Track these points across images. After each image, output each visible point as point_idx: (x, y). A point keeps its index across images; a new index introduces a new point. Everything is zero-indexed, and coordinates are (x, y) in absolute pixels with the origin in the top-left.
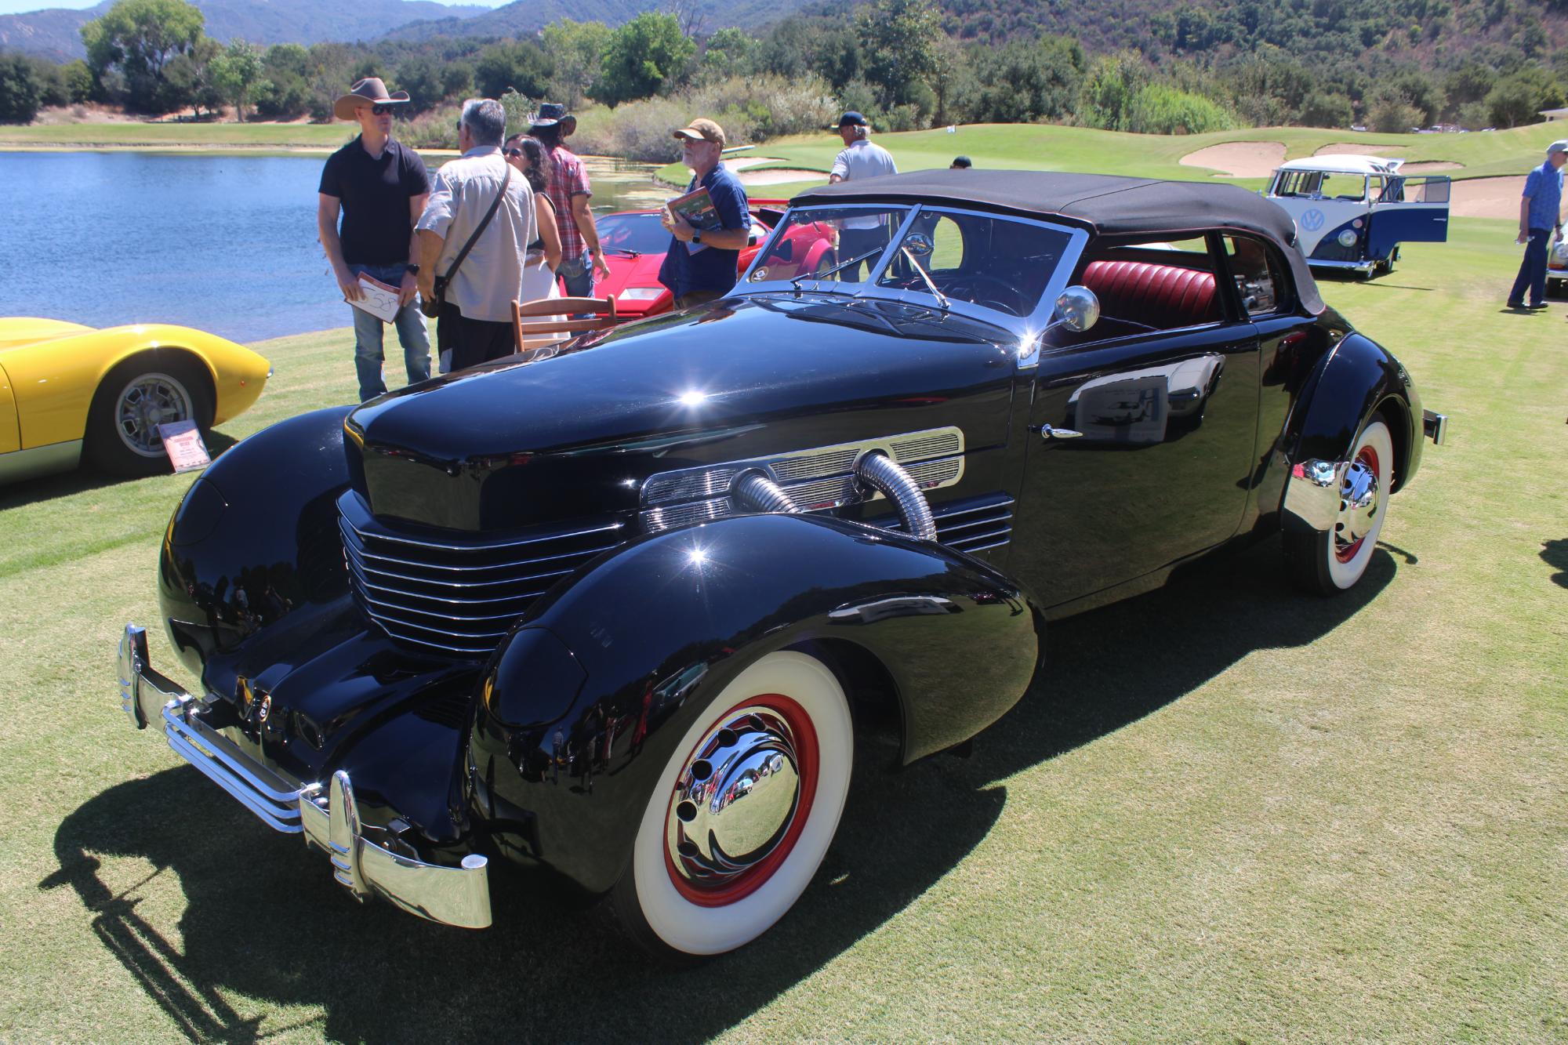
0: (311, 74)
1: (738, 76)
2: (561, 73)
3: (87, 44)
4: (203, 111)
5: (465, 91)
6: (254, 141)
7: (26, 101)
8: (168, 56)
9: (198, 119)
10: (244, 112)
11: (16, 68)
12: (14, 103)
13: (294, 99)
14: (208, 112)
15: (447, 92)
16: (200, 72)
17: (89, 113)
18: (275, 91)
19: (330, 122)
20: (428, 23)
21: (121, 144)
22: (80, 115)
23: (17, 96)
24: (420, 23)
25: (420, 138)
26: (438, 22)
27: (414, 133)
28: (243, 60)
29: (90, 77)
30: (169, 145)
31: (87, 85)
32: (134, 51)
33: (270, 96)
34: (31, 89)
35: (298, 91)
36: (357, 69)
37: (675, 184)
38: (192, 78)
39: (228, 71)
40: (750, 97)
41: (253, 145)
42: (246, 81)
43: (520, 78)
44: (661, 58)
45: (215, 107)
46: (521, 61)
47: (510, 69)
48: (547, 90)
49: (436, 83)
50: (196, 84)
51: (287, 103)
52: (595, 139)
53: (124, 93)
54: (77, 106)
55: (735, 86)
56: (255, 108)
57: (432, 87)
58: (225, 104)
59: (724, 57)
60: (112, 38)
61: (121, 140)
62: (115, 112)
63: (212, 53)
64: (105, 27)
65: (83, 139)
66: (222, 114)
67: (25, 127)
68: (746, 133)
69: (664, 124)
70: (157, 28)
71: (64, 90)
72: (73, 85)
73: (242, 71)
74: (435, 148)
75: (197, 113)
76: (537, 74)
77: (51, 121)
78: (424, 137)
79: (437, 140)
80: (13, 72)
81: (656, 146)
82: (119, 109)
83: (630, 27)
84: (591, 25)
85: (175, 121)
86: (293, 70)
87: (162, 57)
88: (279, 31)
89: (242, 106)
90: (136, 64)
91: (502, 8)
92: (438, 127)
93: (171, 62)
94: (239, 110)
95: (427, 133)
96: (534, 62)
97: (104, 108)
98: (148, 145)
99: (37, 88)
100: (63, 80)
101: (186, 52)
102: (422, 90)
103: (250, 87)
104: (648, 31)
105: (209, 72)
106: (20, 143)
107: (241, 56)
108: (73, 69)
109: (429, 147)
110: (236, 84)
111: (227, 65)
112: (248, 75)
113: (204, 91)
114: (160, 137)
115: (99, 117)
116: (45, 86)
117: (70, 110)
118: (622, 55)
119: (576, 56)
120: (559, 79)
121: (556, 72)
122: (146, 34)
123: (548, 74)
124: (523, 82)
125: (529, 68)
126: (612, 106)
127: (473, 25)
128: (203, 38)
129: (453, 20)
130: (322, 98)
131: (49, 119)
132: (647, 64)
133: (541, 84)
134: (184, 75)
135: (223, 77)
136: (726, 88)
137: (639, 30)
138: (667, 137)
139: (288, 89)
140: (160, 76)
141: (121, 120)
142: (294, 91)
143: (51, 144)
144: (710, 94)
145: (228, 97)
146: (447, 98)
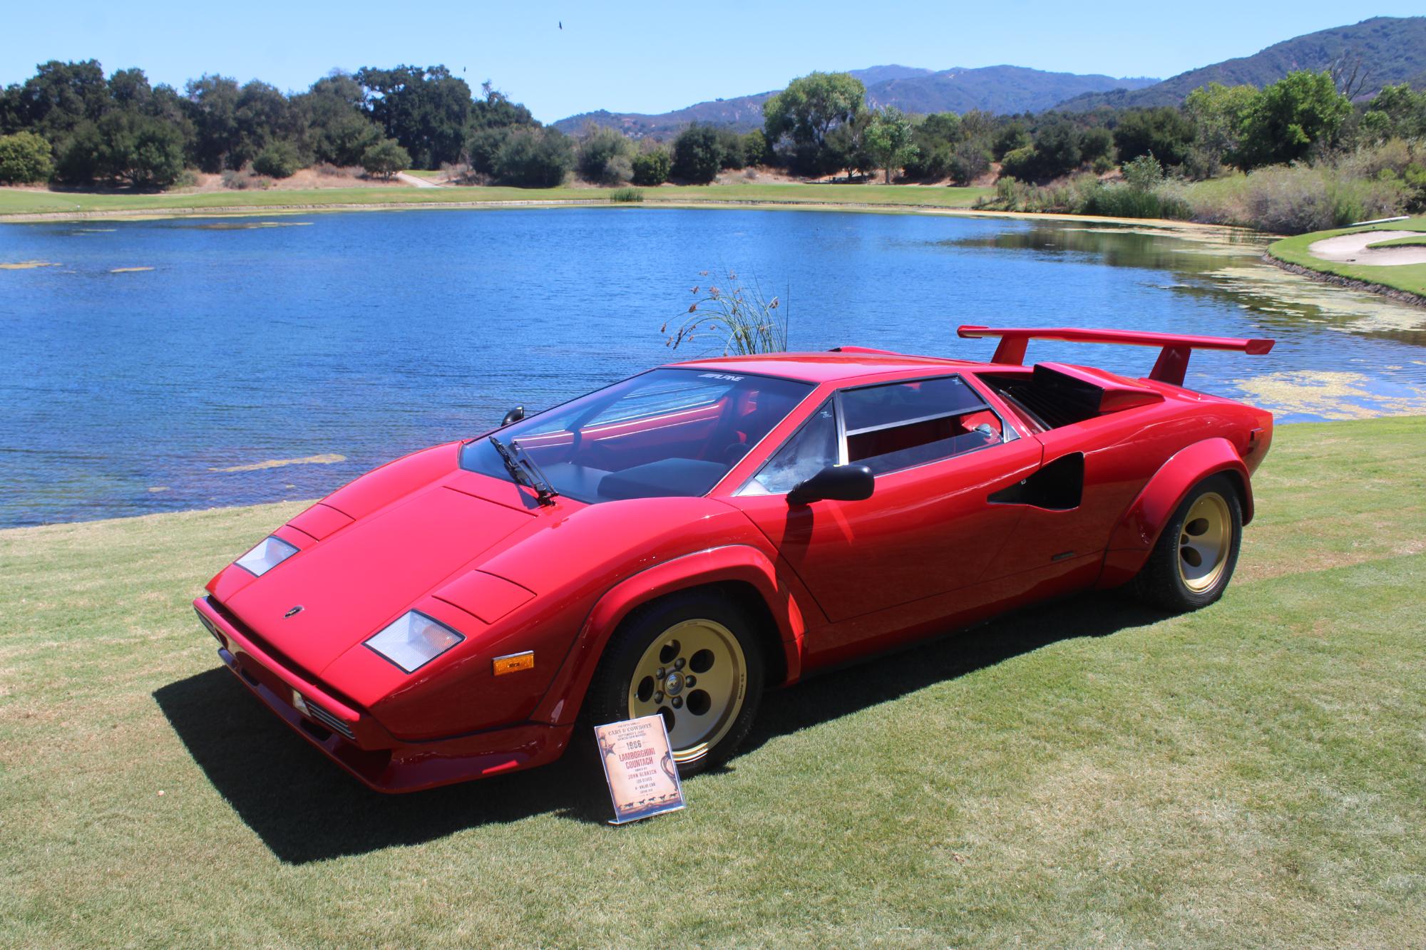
0: (958, 140)
1: (1398, 138)
2: (1202, 139)
3: (766, 115)
4: (856, 174)
5: (1103, 157)
6: (890, 201)
7: (708, 165)
8: (832, 125)
9: (850, 180)
10: (892, 175)
11: (704, 137)
12: (698, 167)
13: (938, 163)
14: (859, 174)
15: (1085, 158)
16: (856, 138)
17: (758, 175)
18: (921, 156)
19: (968, 185)
20: (1098, 95)
21: (774, 202)
22: (751, 176)
23: (702, 161)
24: (1089, 95)
25: (1045, 202)
26: (1106, 94)
27: (1040, 197)
28: (894, 127)
29: (764, 143)
30: (815, 203)
31: (760, 150)
32: (803, 120)
33: (916, 160)
34: (714, 154)
35: (942, 156)
36: (1001, 135)
37: (1282, 261)
38: (849, 144)
39: (879, 137)
40: (1411, 161)
41: (888, 205)
42: (894, 147)
43: (1157, 143)
44: (1310, 121)
45: (867, 170)
46: (1160, 127)
47: (1148, 135)
48: (1185, 156)
49: (1074, 149)
50: (852, 149)
51: (931, 166)
52: (1223, 207)
53: (792, 158)
54: (750, 169)
55: (1395, 148)
56: (901, 171)
57: (1069, 153)
58: (875, 167)
59: (1387, 117)
60: (787, 110)
61: (775, 199)
62: (781, 174)
63: (869, 121)
64: (782, 101)
65: (744, 198)
66: (872, 177)
67: (704, 187)
68: (1399, 203)
69: (1300, 191)
70: (824, 101)
71: (741, 155)
72: (749, 151)
73: (892, 137)
74: (1059, 213)
75: (850, 175)
76: (1176, 140)
77: (726, 181)
78: (1049, 202)
79: (1062, 205)
80: (701, 140)
81: (1286, 216)
82: (784, 171)
83: (1277, 88)
84: (1242, 89)
85: (830, 182)
86: (945, 137)
87: (827, 126)
88: (959, 104)
89: (890, 169)
90: (805, 132)
91: (1171, 80)
92: (1064, 191)
93: (834, 131)
94: (887, 173)
95: (1053, 197)
96: (1174, 128)
97: (772, 170)
98: (797, 203)
99: (719, 154)
100: (742, 147)
101: (848, 120)
102: (1059, 156)
103: (898, 152)
104: (1296, 92)
105: (864, 138)
106: (694, 200)
107: (893, 123)
108: (750, 136)
109: (1053, 212)
110: (885, 149)
111: (879, 132)
112: (897, 141)
113: (857, 156)
114: (809, 196)
115: (767, 179)
116: (724, 152)
117: (744, 172)
118: (1265, 118)
119: (1221, 121)
120: (1201, 145)
121: (1197, 137)
122: (815, 106)
123: (1188, 139)
124: (1160, 148)
125: (1168, 134)
126: (1246, 173)
127: (1141, 96)
128: (863, 108)
129: (1121, 92)
130: (962, 162)
131: (726, 180)
132: (1292, 127)
133: (1179, 150)
134: (842, 141)
135: (874, 142)
136: (1382, 151)
137: (1286, 91)
138: (1300, 206)
139: (933, 153)
140: (823, 143)
141: (784, 181)
142: (938, 156)
143: (717, 201)
144: (1362, 158)
145: (878, 161)
146: (1084, 164)
